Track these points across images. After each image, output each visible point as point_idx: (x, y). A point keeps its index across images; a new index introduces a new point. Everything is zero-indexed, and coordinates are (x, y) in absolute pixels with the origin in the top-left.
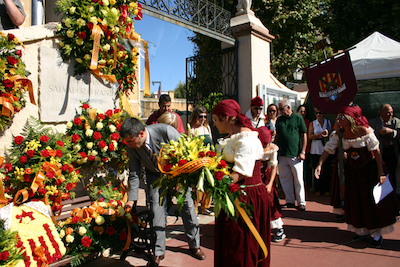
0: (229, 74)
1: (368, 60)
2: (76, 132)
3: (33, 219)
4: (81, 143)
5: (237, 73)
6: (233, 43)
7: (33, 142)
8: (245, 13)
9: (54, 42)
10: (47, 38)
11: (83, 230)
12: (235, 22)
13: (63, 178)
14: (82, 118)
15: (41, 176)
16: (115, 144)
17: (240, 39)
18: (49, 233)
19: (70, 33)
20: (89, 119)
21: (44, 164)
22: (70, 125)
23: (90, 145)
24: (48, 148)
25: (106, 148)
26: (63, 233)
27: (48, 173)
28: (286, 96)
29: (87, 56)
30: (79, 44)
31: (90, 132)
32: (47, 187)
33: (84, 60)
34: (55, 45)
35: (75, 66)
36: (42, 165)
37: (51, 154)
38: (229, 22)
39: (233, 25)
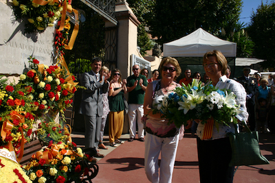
0: (110, 46)
1: (200, 45)
2: (27, 84)
3: (3, 166)
4: (33, 94)
5: (117, 45)
6: (116, 24)
8: (123, 3)
11: (54, 171)
12: (119, 9)
13: (26, 125)
14: (34, 71)
16: (59, 95)
17: (120, 21)
18: (21, 177)
20: (38, 73)
21: (11, 112)
22: (24, 77)
23: (42, 95)
24: (11, 98)
25: (54, 98)
26: (34, 175)
27: (15, 121)
28: (144, 64)
29: (40, 19)
30: (35, 6)
31: (42, 84)
32: (12, 134)
33: (36, 21)
34: (8, 4)
35: (26, 25)
36: (10, 114)
37: (17, 103)
38: (114, 8)
39: (116, 10)
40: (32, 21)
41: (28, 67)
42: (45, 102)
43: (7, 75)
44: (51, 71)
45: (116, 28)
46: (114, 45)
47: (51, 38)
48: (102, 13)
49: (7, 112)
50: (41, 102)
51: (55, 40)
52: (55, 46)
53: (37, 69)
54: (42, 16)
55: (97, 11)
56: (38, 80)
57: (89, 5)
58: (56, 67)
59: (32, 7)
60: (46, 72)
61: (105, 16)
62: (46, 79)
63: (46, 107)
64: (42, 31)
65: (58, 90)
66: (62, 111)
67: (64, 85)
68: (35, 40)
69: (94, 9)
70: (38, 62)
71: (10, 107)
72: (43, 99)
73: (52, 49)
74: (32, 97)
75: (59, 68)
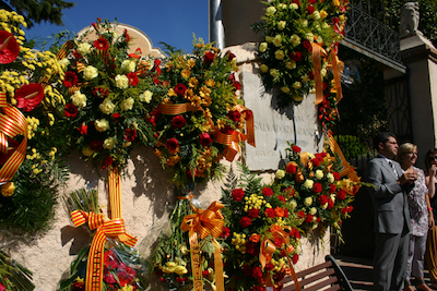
0: (398, 109)
2: (286, 184)
4: (296, 199)
6: (404, 71)
7: (254, 197)
8: (413, 34)
9: (254, 66)
10: (248, 62)
12: (406, 46)
13: (291, 247)
14: (294, 164)
15: (271, 246)
16: (333, 199)
17: (411, 66)
19: (279, 54)
20: (301, 166)
21: (272, 227)
22: (282, 173)
24: (268, 205)
25: (327, 204)
27: (278, 241)
29: (298, 84)
30: (290, 68)
31: (310, 183)
32: (273, 261)
33: (292, 89)
34: (255, 71)
35: (278, 97)
36: (269, 231)
37: (279, 213)
38: (398, 46)
39: (402, 49)
40: (286, 89)
41: (284, 157)
42: (314, 210)
43: (259, 172)
44: (318, 162)
45: (404, 78)
46: (404, 108)
47: (313, 111)
48: (379, 58)
49: (266, 228)
50: (308, 210)
51: (319, 113)
52: (320, 122)
53: (298, 161)
54: (300, 80)
55: (371, 56)
56: (302, 177)
57: (358, 50)
58: (323, 155)
59: (286, 69)
60: (310, 165)
61: (385, 62)
62: (312, 174)
63: (315, 218)
64: (300, 102)
65: (331, 191)
66: (336, 224)
67: (339, 183)
68: (291, 117)
69: (366, 54)
70: (299, 150)
71: (270, 220)
72: (312, 206)
73: (316, 127)
74: (294, 203)
75: (328, 155)
